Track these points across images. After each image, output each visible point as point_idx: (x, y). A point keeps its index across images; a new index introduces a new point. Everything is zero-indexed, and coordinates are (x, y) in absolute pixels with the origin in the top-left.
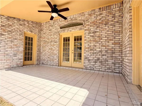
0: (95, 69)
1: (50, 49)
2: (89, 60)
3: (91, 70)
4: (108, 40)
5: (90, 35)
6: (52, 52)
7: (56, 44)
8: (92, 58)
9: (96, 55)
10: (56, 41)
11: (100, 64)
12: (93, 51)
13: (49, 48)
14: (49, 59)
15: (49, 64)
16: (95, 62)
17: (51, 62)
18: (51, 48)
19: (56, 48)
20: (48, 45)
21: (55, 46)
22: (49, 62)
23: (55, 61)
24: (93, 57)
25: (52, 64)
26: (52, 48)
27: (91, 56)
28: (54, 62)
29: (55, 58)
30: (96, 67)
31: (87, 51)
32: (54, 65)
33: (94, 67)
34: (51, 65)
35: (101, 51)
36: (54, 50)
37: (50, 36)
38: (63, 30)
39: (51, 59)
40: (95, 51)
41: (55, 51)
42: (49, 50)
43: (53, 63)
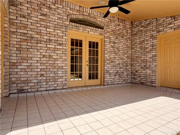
0: (115, 83)
1: (44, 56)
2: (110, 74)
3: (112, 84)
4: (124, 54)
5: (111, 44)
6: (50, 62)
7: (62, 47)
8: (112, 72)
9: (116, 68)
10: (61, 42)
11: (118, 77)
12: (113, 64)
13: (44, 54)
14: (45, 78)
15: (43, 89)
16: (115, 76)
17: (50, 83)
18: (47, 54)
19: (62, 55)
20: (38, 48)
21: (58, 52)
22: (45, 83)
23: (61, 80)
24: (113, 70)
25: (51, 88)
26: (51, 54)
27: (112, 70)
28: (58, 83)
29: (61, 75)
30: (116, 81)
31: (108, 63)
32: (58, 88)
33: (114, 81)
34: (49, 90)
35: (119, 64)
36: (56, 60)
37: (45, 29)
38: (76, 26)
39: (50, 78)
40: (115, 64)
41: (59, 62)
42: (42, 59)
43: (55, 85)
